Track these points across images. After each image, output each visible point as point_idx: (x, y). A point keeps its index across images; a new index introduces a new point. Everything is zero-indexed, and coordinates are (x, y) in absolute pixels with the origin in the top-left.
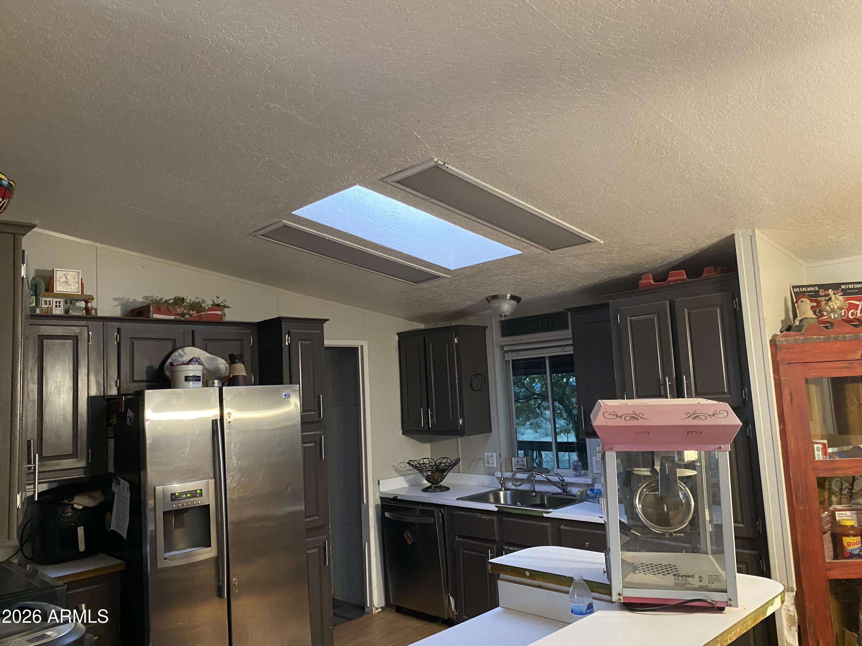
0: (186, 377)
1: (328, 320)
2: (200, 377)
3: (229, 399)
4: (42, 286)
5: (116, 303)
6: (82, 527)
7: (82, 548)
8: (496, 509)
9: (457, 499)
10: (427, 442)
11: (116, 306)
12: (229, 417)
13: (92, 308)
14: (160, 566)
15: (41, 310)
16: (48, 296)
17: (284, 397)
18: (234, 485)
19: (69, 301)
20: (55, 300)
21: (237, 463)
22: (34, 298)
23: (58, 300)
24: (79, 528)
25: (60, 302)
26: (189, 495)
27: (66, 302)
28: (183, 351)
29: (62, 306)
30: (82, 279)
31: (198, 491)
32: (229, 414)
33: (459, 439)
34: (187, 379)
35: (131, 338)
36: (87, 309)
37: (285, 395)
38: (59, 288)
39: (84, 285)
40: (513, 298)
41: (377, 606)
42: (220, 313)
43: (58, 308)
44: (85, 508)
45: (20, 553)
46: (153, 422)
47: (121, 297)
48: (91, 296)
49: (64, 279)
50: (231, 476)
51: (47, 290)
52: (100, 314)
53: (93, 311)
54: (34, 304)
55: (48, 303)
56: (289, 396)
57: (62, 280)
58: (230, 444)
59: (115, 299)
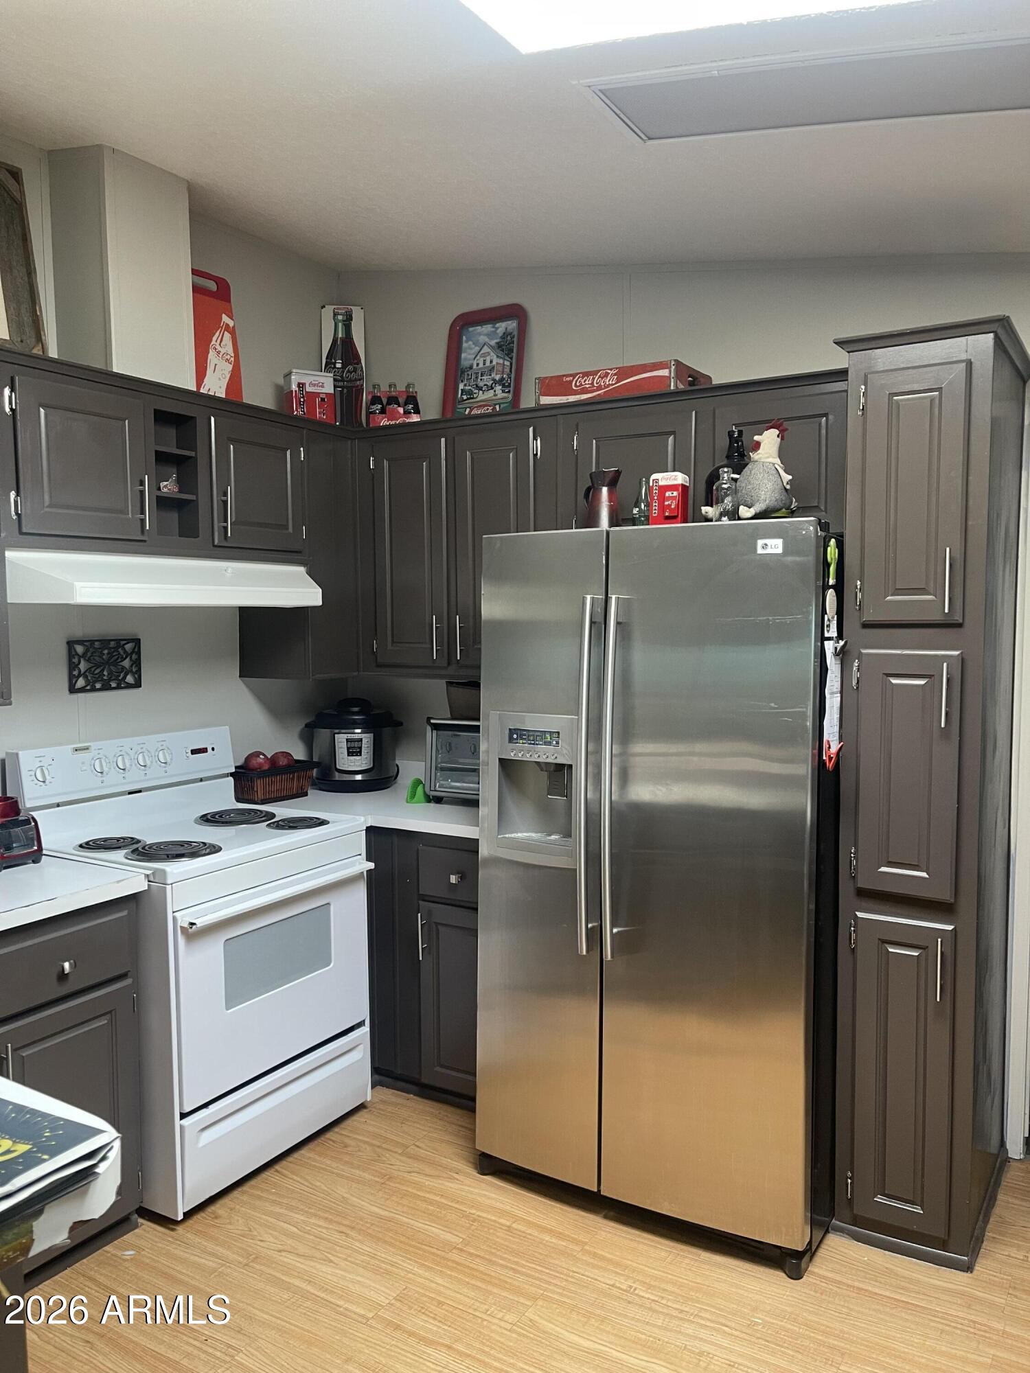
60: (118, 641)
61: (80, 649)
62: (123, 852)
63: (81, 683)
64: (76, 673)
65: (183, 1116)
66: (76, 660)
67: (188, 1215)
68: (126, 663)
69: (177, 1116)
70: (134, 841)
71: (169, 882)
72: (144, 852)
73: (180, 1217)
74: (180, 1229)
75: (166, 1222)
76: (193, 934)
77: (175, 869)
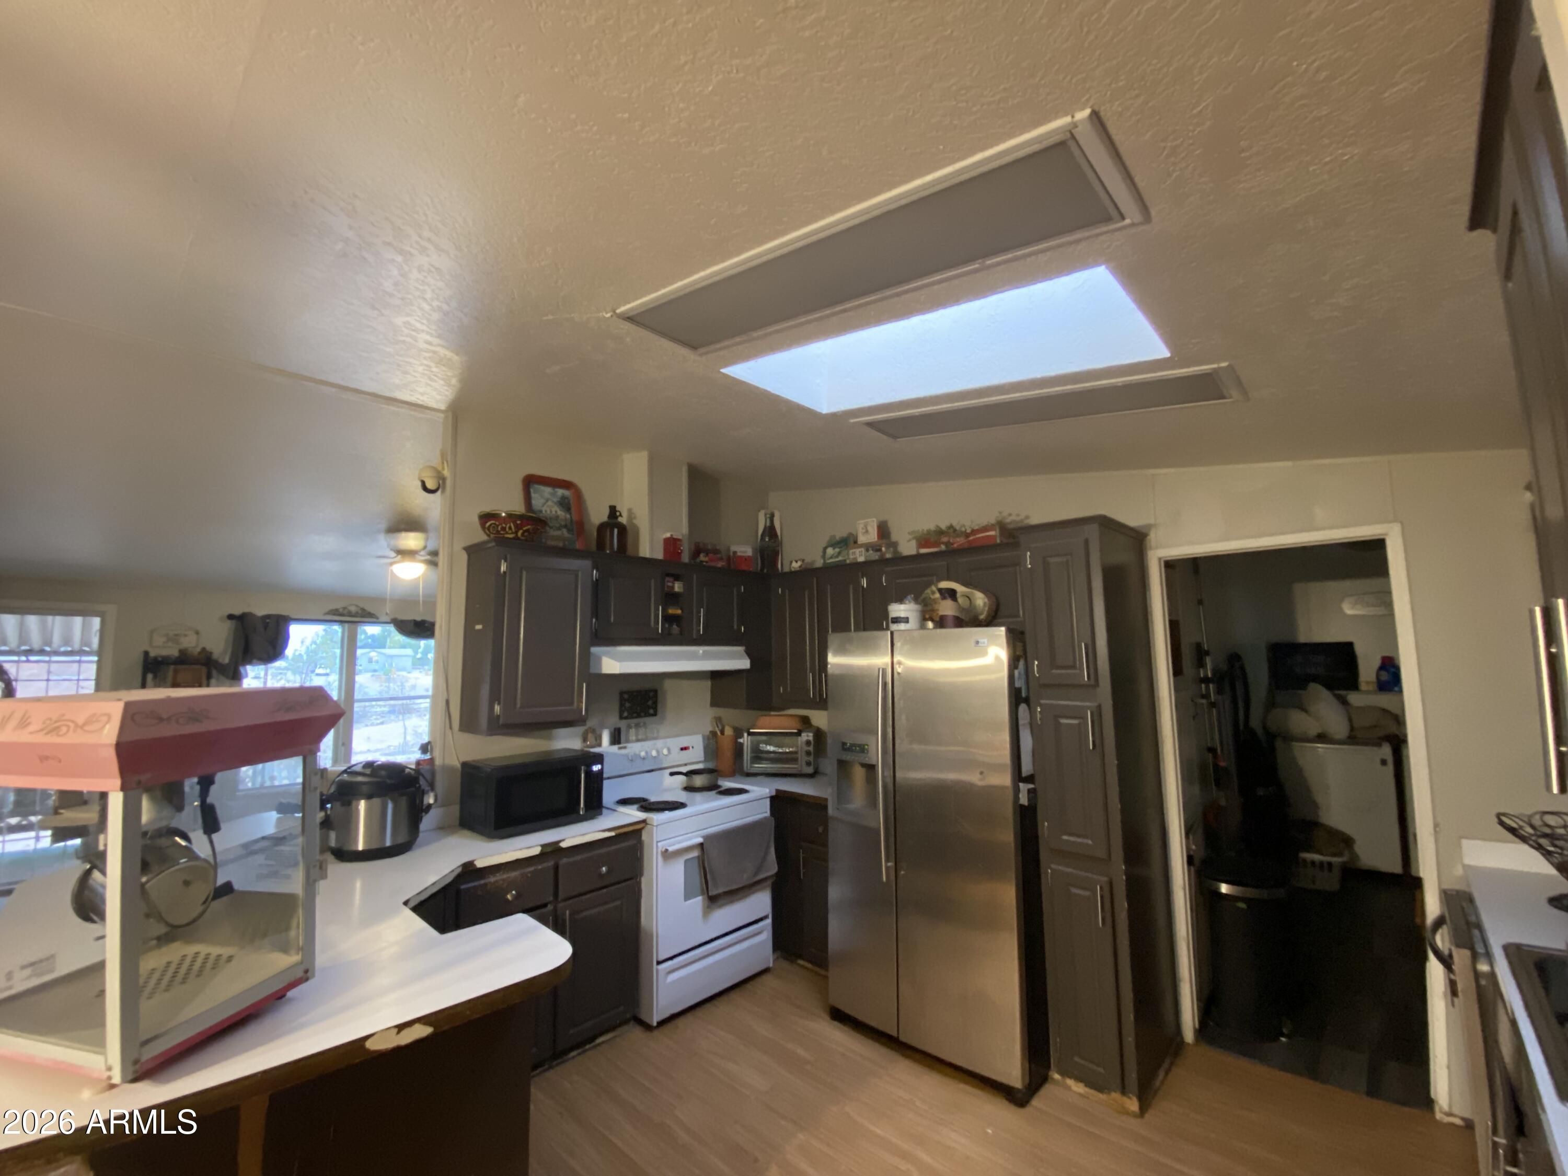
0: (892, 618)
2: (908, 618)
3: (899, 644)
4: (851, 541)
12: (899, 667)
15: (851, 560)
16: (854, 548)
19: (868, 549)
20: (858, 550)
22: (847, 551)
25: (862, 551)
26: (857, 749)
27: (865, 550)
29: (863, 554)
31: (866, 747)
32: (899, 663)
34: (894, 620)
37: (977, 642)
38: (860, 540)
41: (1446, 1106)
42: (993, 533)
43: (861, 556)
49: (865, 530)
51: (854, 543)
53: (887, 555)
54: (847, 556)
55: (855, 553)
56: (985, 643)
57: (863, 532)
58: (900, 700)
60: (646, 691)
61: (626, 696)
62: (636, 806)
63: (625, 714)
64: (623, 708)
65: (659, 963)
66: (623, 702)
67: (661, 1023)
68: (650, 703)
69: (655, 963)
70: (644, 800)
71: (655, 824)
72: (646, 805)
73: (655, 1024)
74: (656, 1033)
75: (648, 1027)
76: (667, 855)
77: (656, 818)
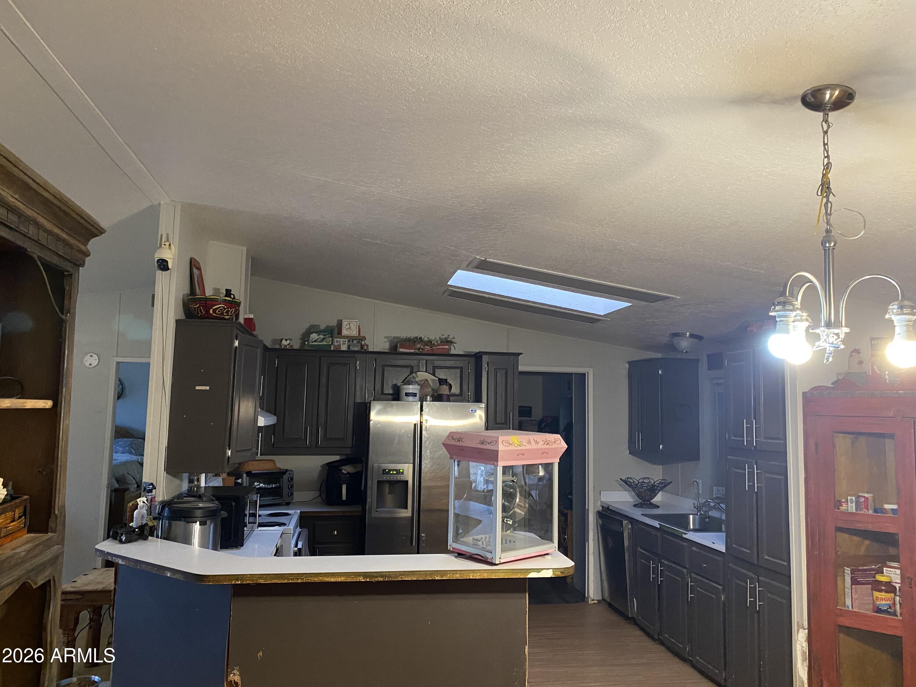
0: (406, 393)
1: (522, 354)
2: (416, 394)
3: (427, 410)
4: (336, 331)
5: (386, 340)
6: (345, 485)
7: (344, 497)
8: (658, 526)
9: (642, 515)
10: (660, 464)
11: (385, 342)
12: (426, 423)
13: (365, 344)
14: (373, 515)
15: (334, 347)
16: (338, 338)
17: (470, 412)
18: (427, 470)
19: (351, 340)
20: (342, 340)
21: (430, 455)
22: (331, 339)
23: (344, 340)
24: (343, 485)
25: (345, 341)
26: (395, 472)
27: (349, 341)
28: (416, 375)
29: (346, 344)
30: (359, 326)
31: (401, 471)
32: (427, 420)
33: (680, 464)
34: (407, 394)
35: (383, 365)
36: (362, 346)
37: (472, 410)
38: (345, 332)
39: (361, 330)
40: (691, 336)
41: (592, 598)
42: (447, 347)
43: (344, 345)
44: (348, 473)
45: (320, 497)
46: (375, 422)
47: (390, 336)
48: (364, 337)
49: (348, 327)
50: (425, 463)
51: (338, 334)
52: (370, 349)
53: (365, 347)
54: (330, 343)
55: (338, 342)
56: (475, 411)
57: (347, 327)
58: (426, 442)
59: (386, 337)
